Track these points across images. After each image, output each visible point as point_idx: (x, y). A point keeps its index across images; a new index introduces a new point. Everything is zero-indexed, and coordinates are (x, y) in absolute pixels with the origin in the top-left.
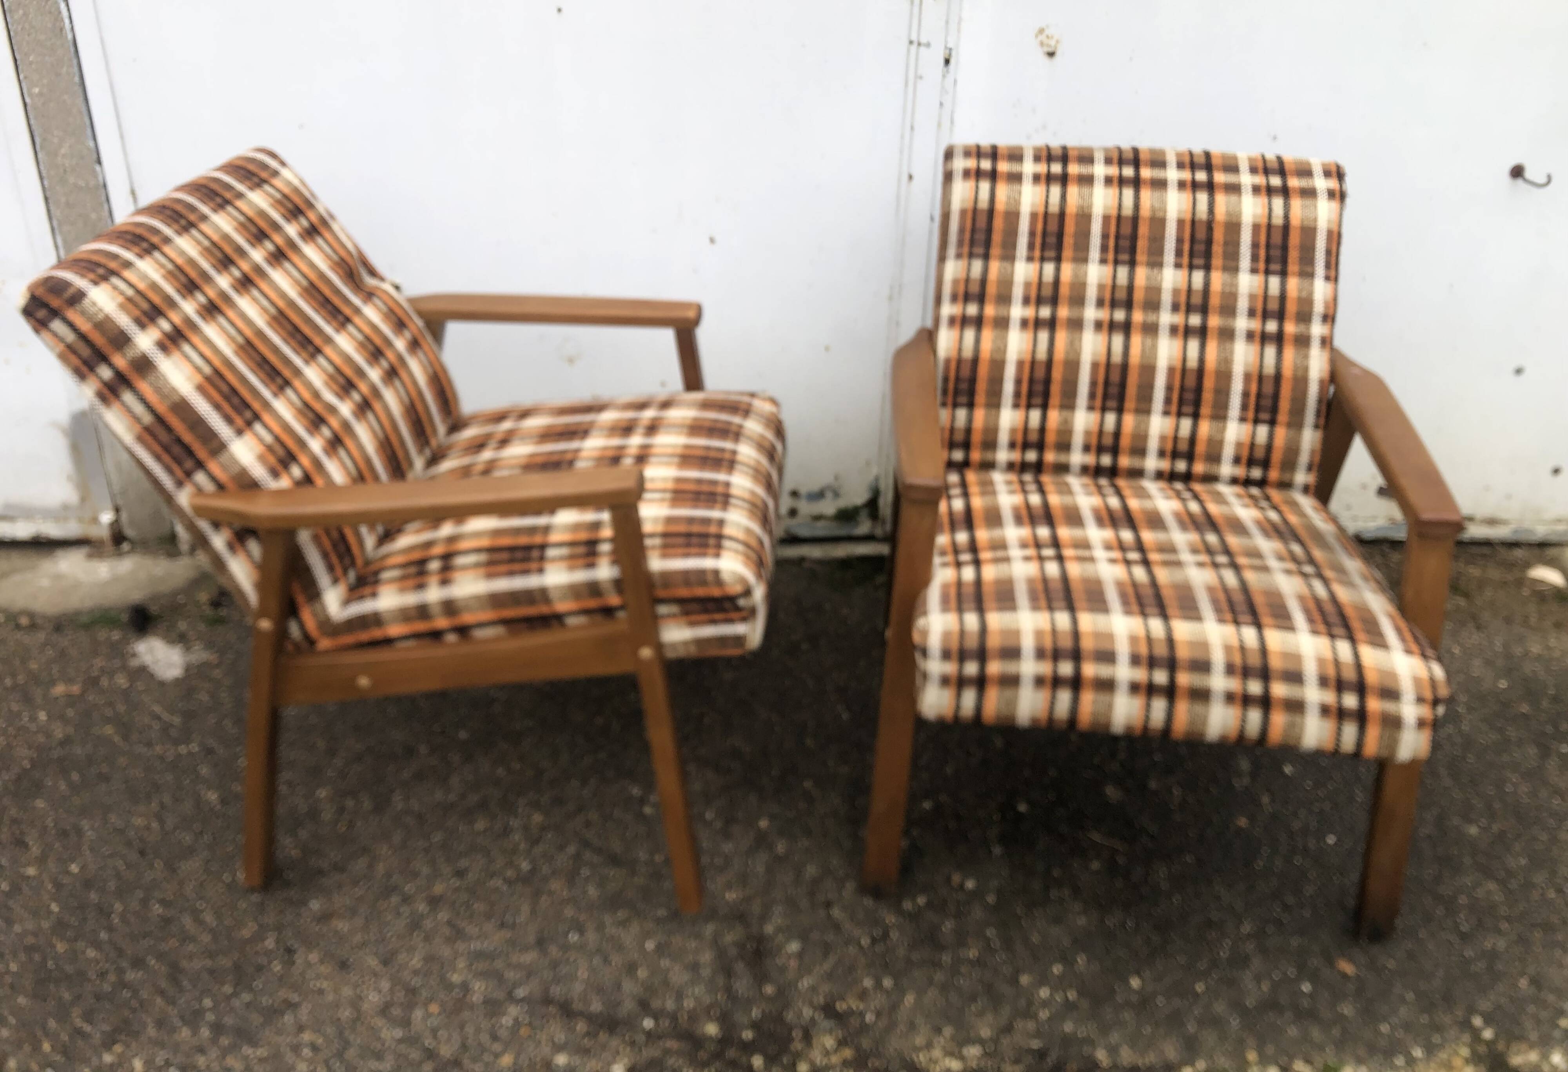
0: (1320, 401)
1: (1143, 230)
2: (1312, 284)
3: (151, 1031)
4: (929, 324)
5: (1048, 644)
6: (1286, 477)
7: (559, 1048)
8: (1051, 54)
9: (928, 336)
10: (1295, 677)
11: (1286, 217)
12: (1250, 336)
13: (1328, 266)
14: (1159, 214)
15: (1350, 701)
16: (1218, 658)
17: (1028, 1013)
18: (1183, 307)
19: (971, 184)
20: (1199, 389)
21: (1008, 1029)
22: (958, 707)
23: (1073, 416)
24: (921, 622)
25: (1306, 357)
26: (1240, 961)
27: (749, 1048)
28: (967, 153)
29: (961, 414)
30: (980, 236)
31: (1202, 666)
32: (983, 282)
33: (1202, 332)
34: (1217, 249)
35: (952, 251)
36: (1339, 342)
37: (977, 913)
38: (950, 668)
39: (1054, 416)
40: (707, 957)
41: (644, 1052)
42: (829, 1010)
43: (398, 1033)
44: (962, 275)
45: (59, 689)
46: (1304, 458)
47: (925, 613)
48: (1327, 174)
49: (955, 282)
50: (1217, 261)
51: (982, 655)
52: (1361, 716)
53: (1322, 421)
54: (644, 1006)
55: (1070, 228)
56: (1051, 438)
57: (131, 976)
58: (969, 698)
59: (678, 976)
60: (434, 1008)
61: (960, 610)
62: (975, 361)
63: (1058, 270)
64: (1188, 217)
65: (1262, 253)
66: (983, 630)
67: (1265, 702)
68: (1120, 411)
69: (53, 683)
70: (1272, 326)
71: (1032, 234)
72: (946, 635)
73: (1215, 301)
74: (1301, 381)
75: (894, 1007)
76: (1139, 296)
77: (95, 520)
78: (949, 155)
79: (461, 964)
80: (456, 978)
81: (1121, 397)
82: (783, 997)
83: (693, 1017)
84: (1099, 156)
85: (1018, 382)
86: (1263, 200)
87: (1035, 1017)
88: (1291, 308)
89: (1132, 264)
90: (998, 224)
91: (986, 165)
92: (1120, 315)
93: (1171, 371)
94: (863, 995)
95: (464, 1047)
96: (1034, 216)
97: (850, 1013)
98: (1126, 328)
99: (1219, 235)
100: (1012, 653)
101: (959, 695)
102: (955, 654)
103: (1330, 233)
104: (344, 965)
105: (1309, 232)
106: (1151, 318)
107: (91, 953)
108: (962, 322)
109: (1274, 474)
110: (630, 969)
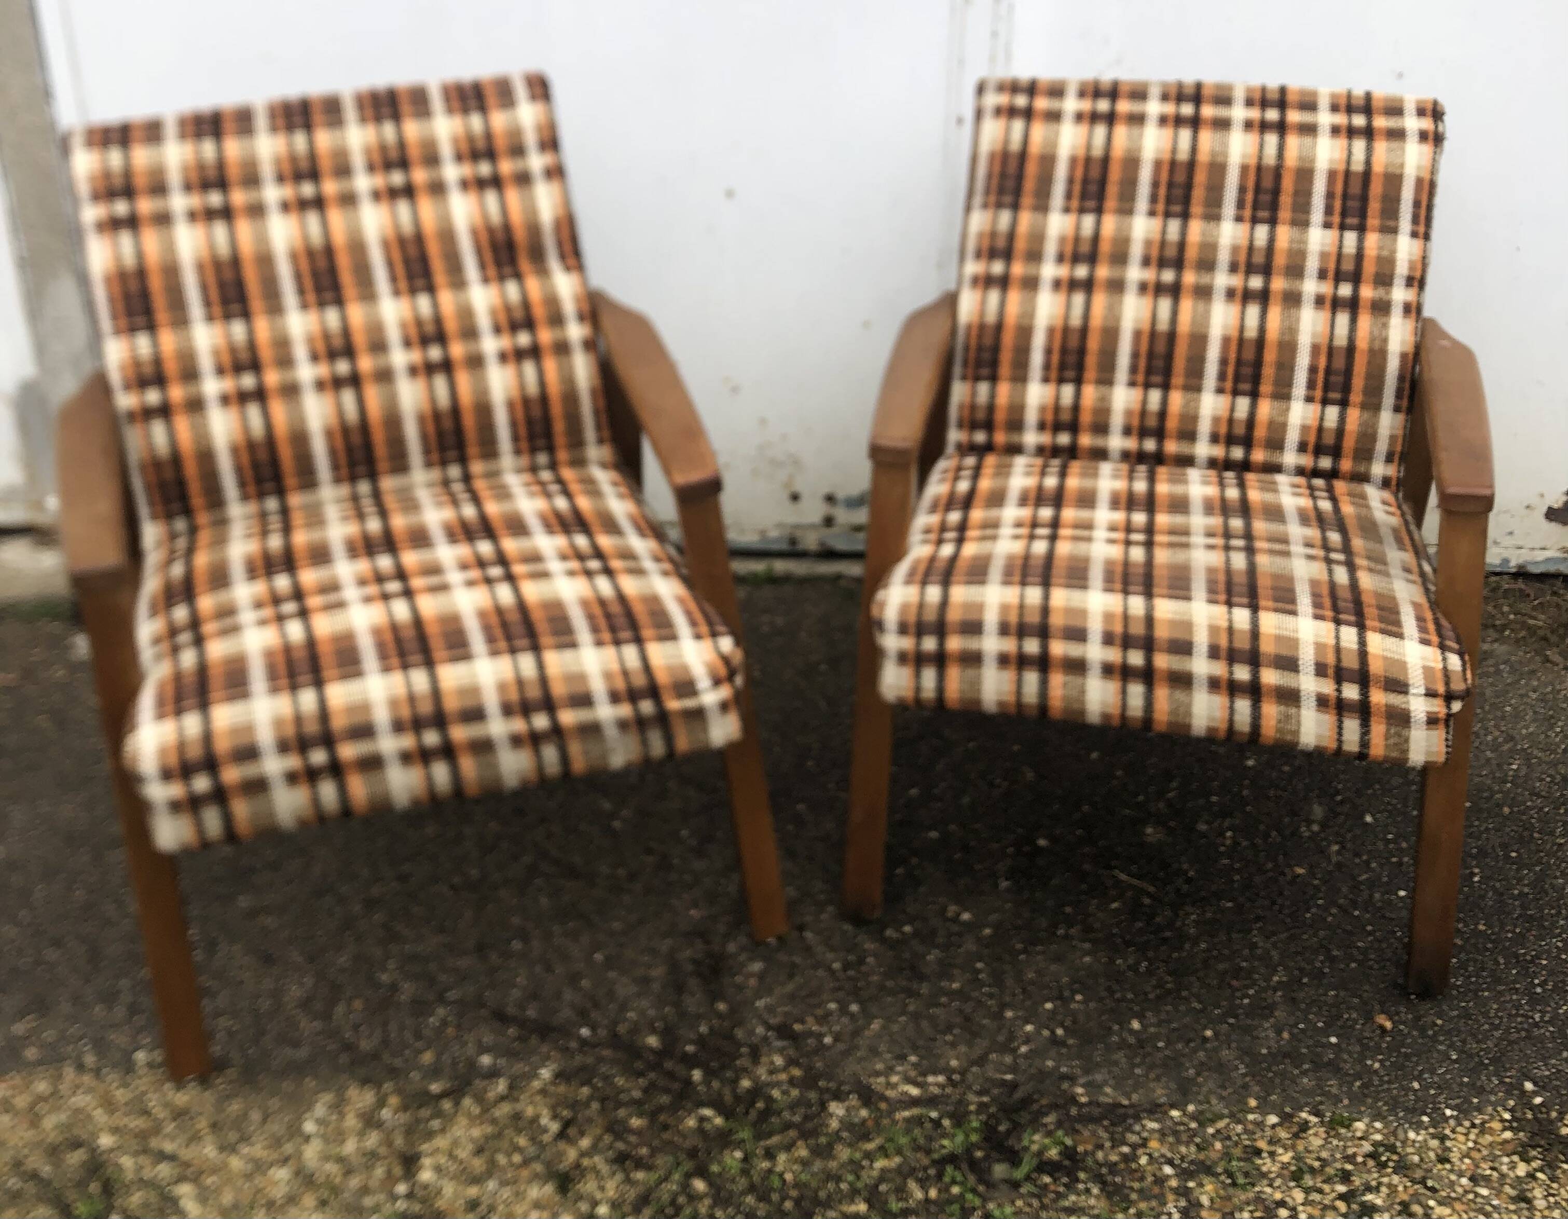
0: (1401, 378)
1: (1200, 178)
2: (1395, 240)
3: (66, 1007)
4: (952, 286)
5: (1013, 619)
6: (1362, 469)
7: (483, 1050)
9: (950, 301)
10: (1289, 664)
11: (1368, 163)
12: (1319, 301)
13: (1415, 220)
14: (1220, 159)
15: (1351, 692)
16: (1201, 640)
17: (1007, 1047)
18: (1242, 267)
19: (1002, 123)
20: (1258, 363)
21: (981, 1061)
22: (918, 689)
23: (1111, 394)
24: (881, 595)
25: (1385, 326)
26: (1263, 1010)
27: (691, 1062)
28: (1001, 88)
29: (983, 389)
30: (1010, 184)
31: (1183, 648)
32: (1011, 236)
33: (1264, 297)
34: (1286, 200)
35: (978, 199)
36: (1428, 312)
37: (970, 945)
38: (907, 643)
39: (1090, 393)
40: (658, 972)
41: (577, 1058)
42: (784, 1031)
43: (317, 1025)
44: (987, 228)
46: (1382, 446)
47: (885, 586)
48: (1421, 112)
49: (981, 235)
50: (1285, 214)
51: (940, 629)
52: (1364, 710)
53: (1405, 403)
54: (584, 1017)
55: (1115, 174)
56: (1086, 418)
57: (50, 954)
58: (929, 677)
59: (625, 988)
60: (358, 1004)
61: (924, 583)
62: (999, 327)
63: (1098, 223)
64: (1253, 162)
65: (1338, 204)
66: (944, 603)
67: (1254, 690)
68: (1166, 387)
70: (1345, 290)
71: (1071, 181)
72: (904, 608)
73: (1280, 260)
74: (1378, 354)
75: (856, 1033)
76: (1191, 253)
77: (41, 505)
78: (981, 89)
79: (391, 965)
80: (385, 978)
81: (1167, 372)
82: (736, 1016)
83: (635, 1030)
84: (1155, 92)
85: (1048, 351)
86: (1342, 142)
87: (1014, 1051)
88: (1369, 268)
89: (1185, 216)
90: (1031, 169)
91: (1021, 101)
92: (1168, 276)
93: (1226, 341)
94: (823, 1019)
95: (385, 1042)
96: (1073, 161)
97: (808, 1035)
98: (1175, 291)
99: (1288, 184)
100: (973, 628)
101: (918, 675)
102: (912, 629)
103: (1419, 182)
104: (268, 960)
105: (1394, 180)
106: (1205, 279)
108: (986, 282)
109: (1346, 465)
110: (574, 979)
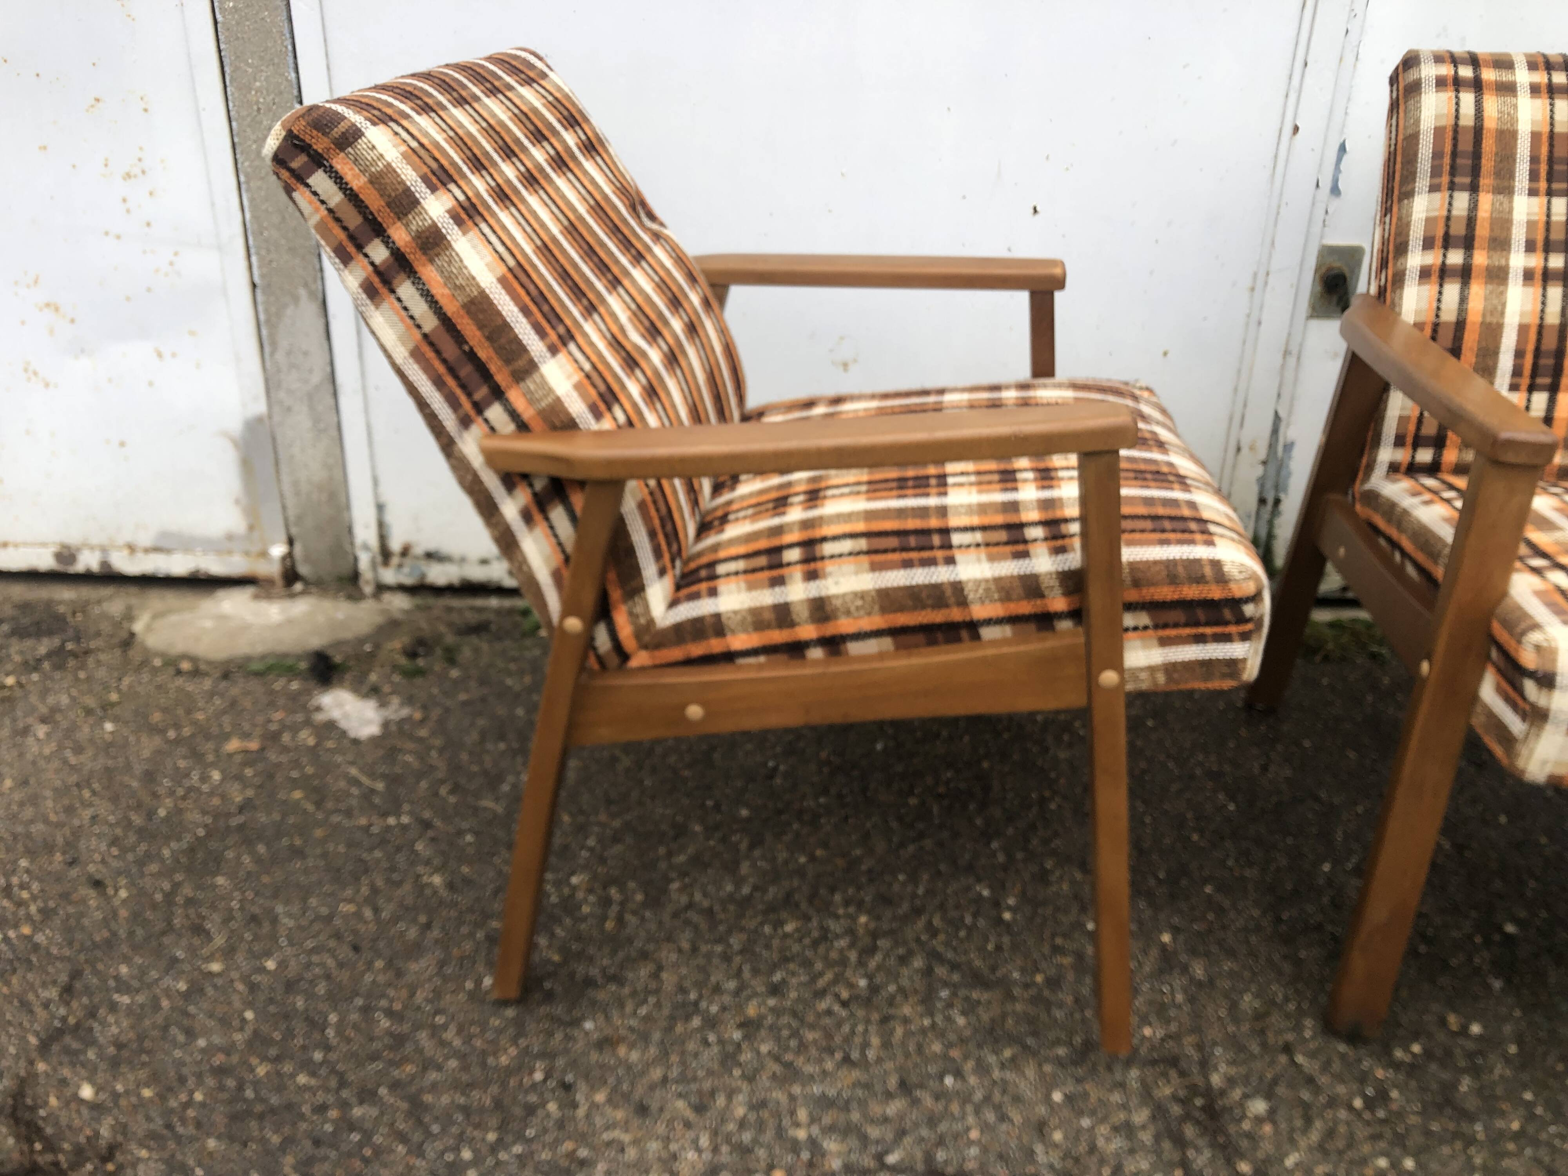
19: (1448, 95)
28: (1439, 59)
30: (1465, 162)
32: (1471, 221)
35: (1423, 180)
39: (1566, 402)
40: (1141, 1116)
44: (1440, 213)
45: (233, 745)
49: (1430, 222)
56: (1559, 433)
59: (1110, 1142)
62: (1460, 325)
69: (226, 737)
71: (1534, 159)
78: (1408, 62)
80: (801, 1135)
85: (1519, 354)
90: (1490, 146)
91: (1466, 72)
96: (1536, 136)
108: (1440, 275)
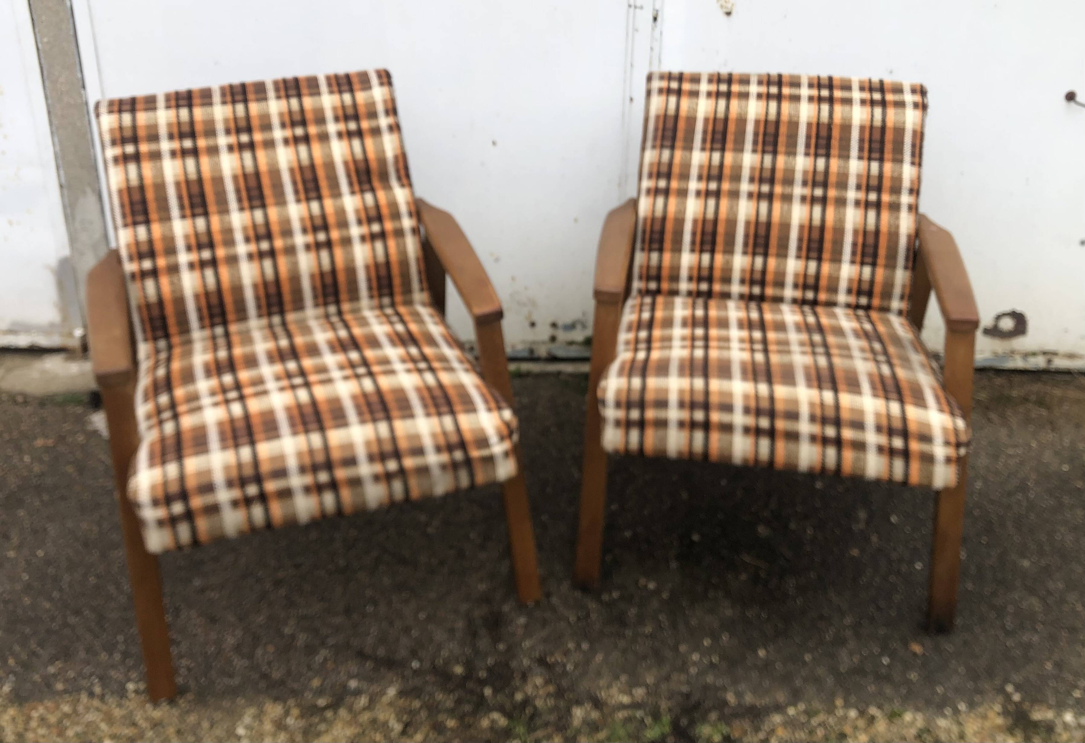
0: (908, 250)
1: (783, 130)
2: (901, 167)
3: (82, 654)
4: (634, 194)
5: (687, 398)
6: (885, 304)
7: (351, 677)
8: (729, 14)
9: (634, 203)
10: (859, 425)
11: (884, 121)
12: (857, 203)
13: (913, 155)
14: (795, 119)
15: (898, 443)
16: (804, 411)
17: (682, 670)
18: (810, 183)
19: (663, 98)
20: (821, 240)
21: (666, 679)
22: (627, 442)
23: (732, 259)
24: (603, 383)
25: (898, 218)
26: (840, 642)
27: (482, 683)
28: (662, 77)
29: (655, 256)
30: (669, 134)
31: (793, 416)
32: (670, 164)
33: (824, 201)
34: (835, 143)
35: (649, 143)
36: (923, 209)
37: (655, 604)
38: (621, 414)
39: (719, 258)
40: (460, 624)
41: (410, 682)
42: (542, 661)
43: (245, 662)
44: (656, 160)
45: (39, 442)
46: (897, 290)
47: (606, 378)
48: (914, 91)
49: (651, 165)
50: (835, 151)
51: (642, 405)
52: (906, 454)
53: (910, 265)
54: (414, 654)
55: (732, 128)
56: (717, 274)
57: (72, 620)
58: (634, 435)
59: (440, 635)
60: (271, 649)
61: (630, 375)
62: (664, 219)
63: (722, 157)
64: (814, 121)
65: (866, 146)
66: (644, 388)
67: (838, 442)
68: (766, 255)
69: (35, 438)
70: (873, 197)
71: (705, 132)
72: (618, 392)
73: (833, 179)
74: (894, 235)
75: (587, 662)
76: (779, 175)
77: (70, 335)
78: (649, 78)
79: (292, 622)
80: (287, 631)
81: (766, 246)
82: (511, 651)
83: (447, 662)
84: (754, 80)
85: (694, 234)
86: (867, 109)
87: (687, 672)
88: (887, 183)
89: (775, 153)
90: (681, 125)
91: (674, 85)
92: (765, 188)
93: (801, 227)
94: (567, 653)
95: (289, 673)
96: (706, 120)
97: (557, 663)
98: (770, 197)
99: (836, 133)
100: (662, 404)
101: (627, 434)
102: (624, 405)
103: (915, 132)
104: (213, 620)
105: (900, 131)
106: (788, 190)
107: (47, 605)
108: (656, 192)
109: (876, 302)
110: (407, 630)
